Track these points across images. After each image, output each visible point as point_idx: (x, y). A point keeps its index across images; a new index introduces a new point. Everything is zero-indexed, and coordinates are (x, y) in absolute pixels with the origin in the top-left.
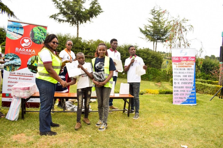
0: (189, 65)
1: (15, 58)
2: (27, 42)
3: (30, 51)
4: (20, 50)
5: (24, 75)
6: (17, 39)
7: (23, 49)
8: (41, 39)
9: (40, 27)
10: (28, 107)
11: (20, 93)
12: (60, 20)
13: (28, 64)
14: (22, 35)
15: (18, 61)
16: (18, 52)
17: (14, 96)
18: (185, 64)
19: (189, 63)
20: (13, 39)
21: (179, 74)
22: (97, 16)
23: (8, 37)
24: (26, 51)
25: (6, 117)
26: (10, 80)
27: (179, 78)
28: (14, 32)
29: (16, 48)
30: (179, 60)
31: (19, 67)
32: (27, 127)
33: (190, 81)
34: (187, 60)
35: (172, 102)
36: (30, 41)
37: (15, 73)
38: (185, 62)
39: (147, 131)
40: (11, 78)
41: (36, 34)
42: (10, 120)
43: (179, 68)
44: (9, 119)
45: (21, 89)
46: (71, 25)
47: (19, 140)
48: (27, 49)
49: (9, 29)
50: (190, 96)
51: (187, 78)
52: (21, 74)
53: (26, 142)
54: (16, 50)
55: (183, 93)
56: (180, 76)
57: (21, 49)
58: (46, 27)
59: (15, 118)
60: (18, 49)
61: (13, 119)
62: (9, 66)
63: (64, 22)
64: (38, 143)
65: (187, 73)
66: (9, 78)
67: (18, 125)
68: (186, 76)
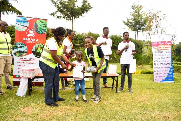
0: (166, 48)
1: (23, 46)
2: (32, 33)
3: (34, 40)
4: (26, 40)
5: (30, 60)
6: (24, 30)
7: (29, 38)
8: (42, 30)
9: (41, 20)
10: (34, 86)
11: (27, 74)
12: (58, 17)
13: (33, 51)
14: (27, 27)
15: (25, 49)
16: (25, 41)
17: (22, 76)
18: (162, 48)
19: (167, 46)
20: (21, 31)
21: (158, 57)
22: (88, 12)
23: (17, 29)
24: (31, 40)
25: (17, 94)
26: (19, 64)
27: (158, 60)
28: (21, 25)
29: (23, 38)
30: (158, 44)
31: (26, 54)
32: (33, 102)
33: (168, 62)
34: (164, 44)
35: (153, 81)
36: (34, 32)
37: (23, 58)
38: (163, 46)
39: (132, 104)
40: (20, 62)
41: (39, 26)
42: (20, 97)
43: (158, 51)
44: (18, 95)
45: (28, 71)
46: (67, 20)
47: (27, 112)
48: (32, 39)
49: (17, 23)
50: (168, 75)
51: (165, 59)
52: (28, 59)
53: (32, 114)
54: (23, 40)
55: (162, 72)
56: (159, 58)
57: (27, 38)
58: (46, 20)
59: (23, 94)
60: (25, 38)
61: (22, 96)
62: (18, 53)
63: (61, 18)
64: (42, 115)
65: (164, 55)
66: (18, 62)
67: (26, 100)
68: (164, 58)
